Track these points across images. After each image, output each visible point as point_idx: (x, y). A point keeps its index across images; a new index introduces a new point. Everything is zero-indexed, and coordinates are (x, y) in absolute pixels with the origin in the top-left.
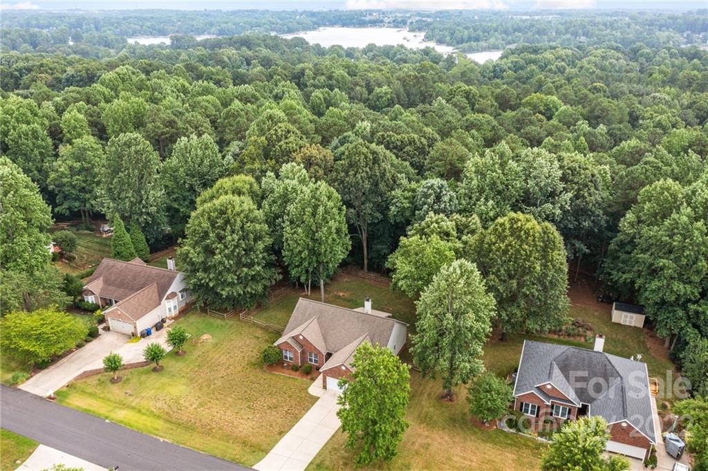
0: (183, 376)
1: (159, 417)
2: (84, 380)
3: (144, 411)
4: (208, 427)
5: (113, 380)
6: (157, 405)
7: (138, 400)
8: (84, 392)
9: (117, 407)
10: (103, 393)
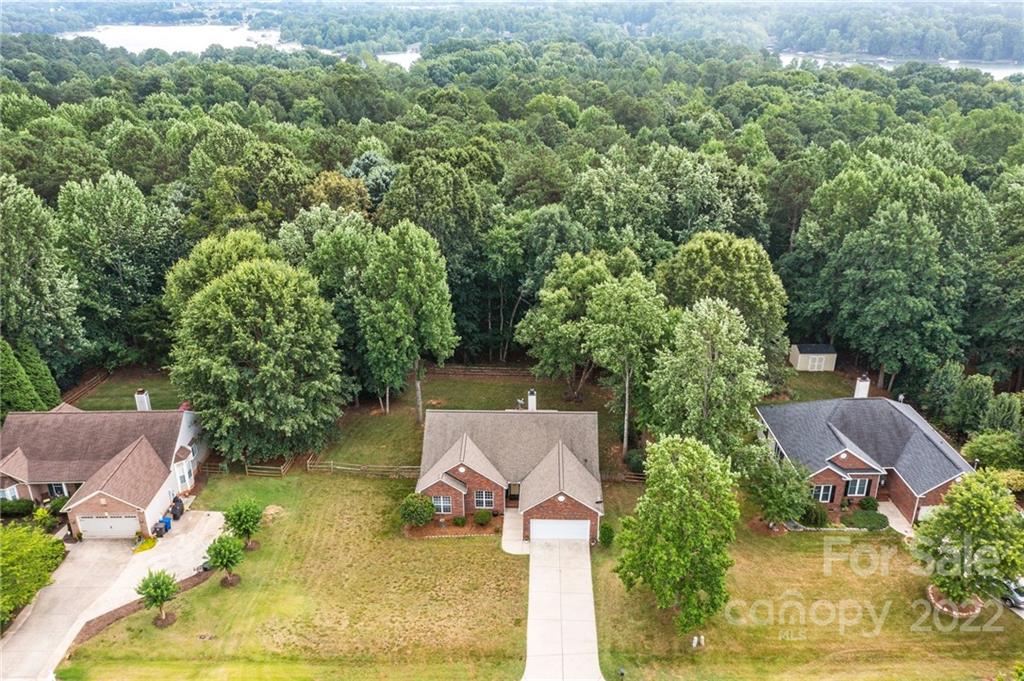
0: (285, 582)
1: (293, 659)
2: (98, 638)
3: (257, 657)
4: (396, 649)
5: (159, 623)
6: (277, 640)
7: (234, 643)
8: (111, 658)
9: (201, 666)
10: (152, 650)
